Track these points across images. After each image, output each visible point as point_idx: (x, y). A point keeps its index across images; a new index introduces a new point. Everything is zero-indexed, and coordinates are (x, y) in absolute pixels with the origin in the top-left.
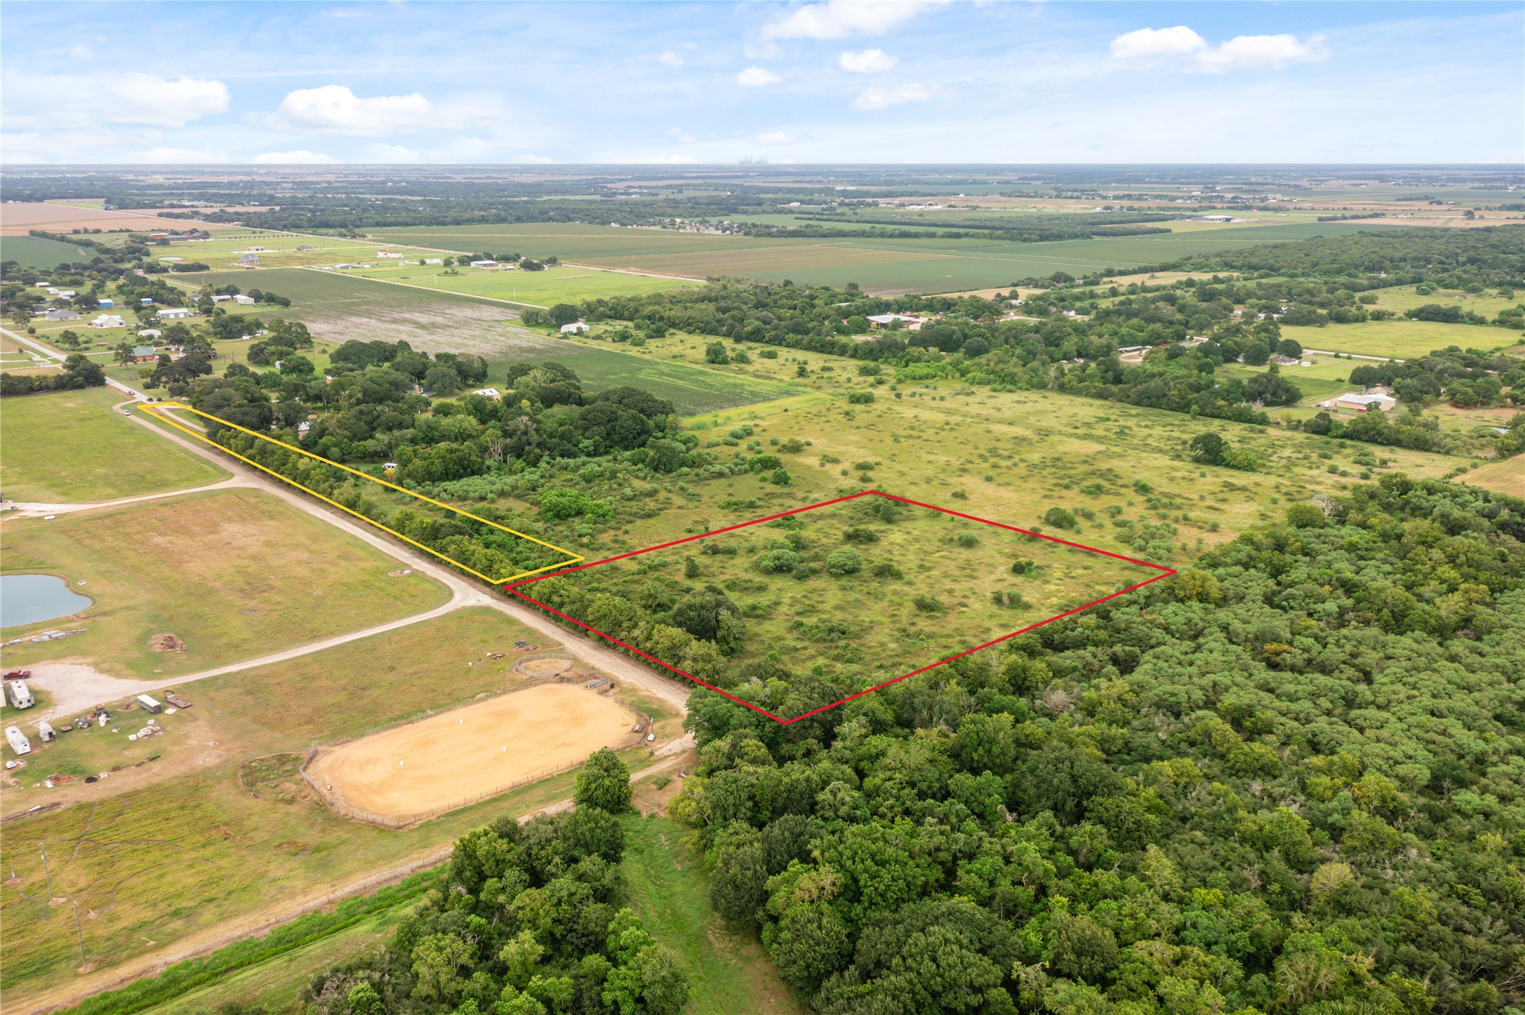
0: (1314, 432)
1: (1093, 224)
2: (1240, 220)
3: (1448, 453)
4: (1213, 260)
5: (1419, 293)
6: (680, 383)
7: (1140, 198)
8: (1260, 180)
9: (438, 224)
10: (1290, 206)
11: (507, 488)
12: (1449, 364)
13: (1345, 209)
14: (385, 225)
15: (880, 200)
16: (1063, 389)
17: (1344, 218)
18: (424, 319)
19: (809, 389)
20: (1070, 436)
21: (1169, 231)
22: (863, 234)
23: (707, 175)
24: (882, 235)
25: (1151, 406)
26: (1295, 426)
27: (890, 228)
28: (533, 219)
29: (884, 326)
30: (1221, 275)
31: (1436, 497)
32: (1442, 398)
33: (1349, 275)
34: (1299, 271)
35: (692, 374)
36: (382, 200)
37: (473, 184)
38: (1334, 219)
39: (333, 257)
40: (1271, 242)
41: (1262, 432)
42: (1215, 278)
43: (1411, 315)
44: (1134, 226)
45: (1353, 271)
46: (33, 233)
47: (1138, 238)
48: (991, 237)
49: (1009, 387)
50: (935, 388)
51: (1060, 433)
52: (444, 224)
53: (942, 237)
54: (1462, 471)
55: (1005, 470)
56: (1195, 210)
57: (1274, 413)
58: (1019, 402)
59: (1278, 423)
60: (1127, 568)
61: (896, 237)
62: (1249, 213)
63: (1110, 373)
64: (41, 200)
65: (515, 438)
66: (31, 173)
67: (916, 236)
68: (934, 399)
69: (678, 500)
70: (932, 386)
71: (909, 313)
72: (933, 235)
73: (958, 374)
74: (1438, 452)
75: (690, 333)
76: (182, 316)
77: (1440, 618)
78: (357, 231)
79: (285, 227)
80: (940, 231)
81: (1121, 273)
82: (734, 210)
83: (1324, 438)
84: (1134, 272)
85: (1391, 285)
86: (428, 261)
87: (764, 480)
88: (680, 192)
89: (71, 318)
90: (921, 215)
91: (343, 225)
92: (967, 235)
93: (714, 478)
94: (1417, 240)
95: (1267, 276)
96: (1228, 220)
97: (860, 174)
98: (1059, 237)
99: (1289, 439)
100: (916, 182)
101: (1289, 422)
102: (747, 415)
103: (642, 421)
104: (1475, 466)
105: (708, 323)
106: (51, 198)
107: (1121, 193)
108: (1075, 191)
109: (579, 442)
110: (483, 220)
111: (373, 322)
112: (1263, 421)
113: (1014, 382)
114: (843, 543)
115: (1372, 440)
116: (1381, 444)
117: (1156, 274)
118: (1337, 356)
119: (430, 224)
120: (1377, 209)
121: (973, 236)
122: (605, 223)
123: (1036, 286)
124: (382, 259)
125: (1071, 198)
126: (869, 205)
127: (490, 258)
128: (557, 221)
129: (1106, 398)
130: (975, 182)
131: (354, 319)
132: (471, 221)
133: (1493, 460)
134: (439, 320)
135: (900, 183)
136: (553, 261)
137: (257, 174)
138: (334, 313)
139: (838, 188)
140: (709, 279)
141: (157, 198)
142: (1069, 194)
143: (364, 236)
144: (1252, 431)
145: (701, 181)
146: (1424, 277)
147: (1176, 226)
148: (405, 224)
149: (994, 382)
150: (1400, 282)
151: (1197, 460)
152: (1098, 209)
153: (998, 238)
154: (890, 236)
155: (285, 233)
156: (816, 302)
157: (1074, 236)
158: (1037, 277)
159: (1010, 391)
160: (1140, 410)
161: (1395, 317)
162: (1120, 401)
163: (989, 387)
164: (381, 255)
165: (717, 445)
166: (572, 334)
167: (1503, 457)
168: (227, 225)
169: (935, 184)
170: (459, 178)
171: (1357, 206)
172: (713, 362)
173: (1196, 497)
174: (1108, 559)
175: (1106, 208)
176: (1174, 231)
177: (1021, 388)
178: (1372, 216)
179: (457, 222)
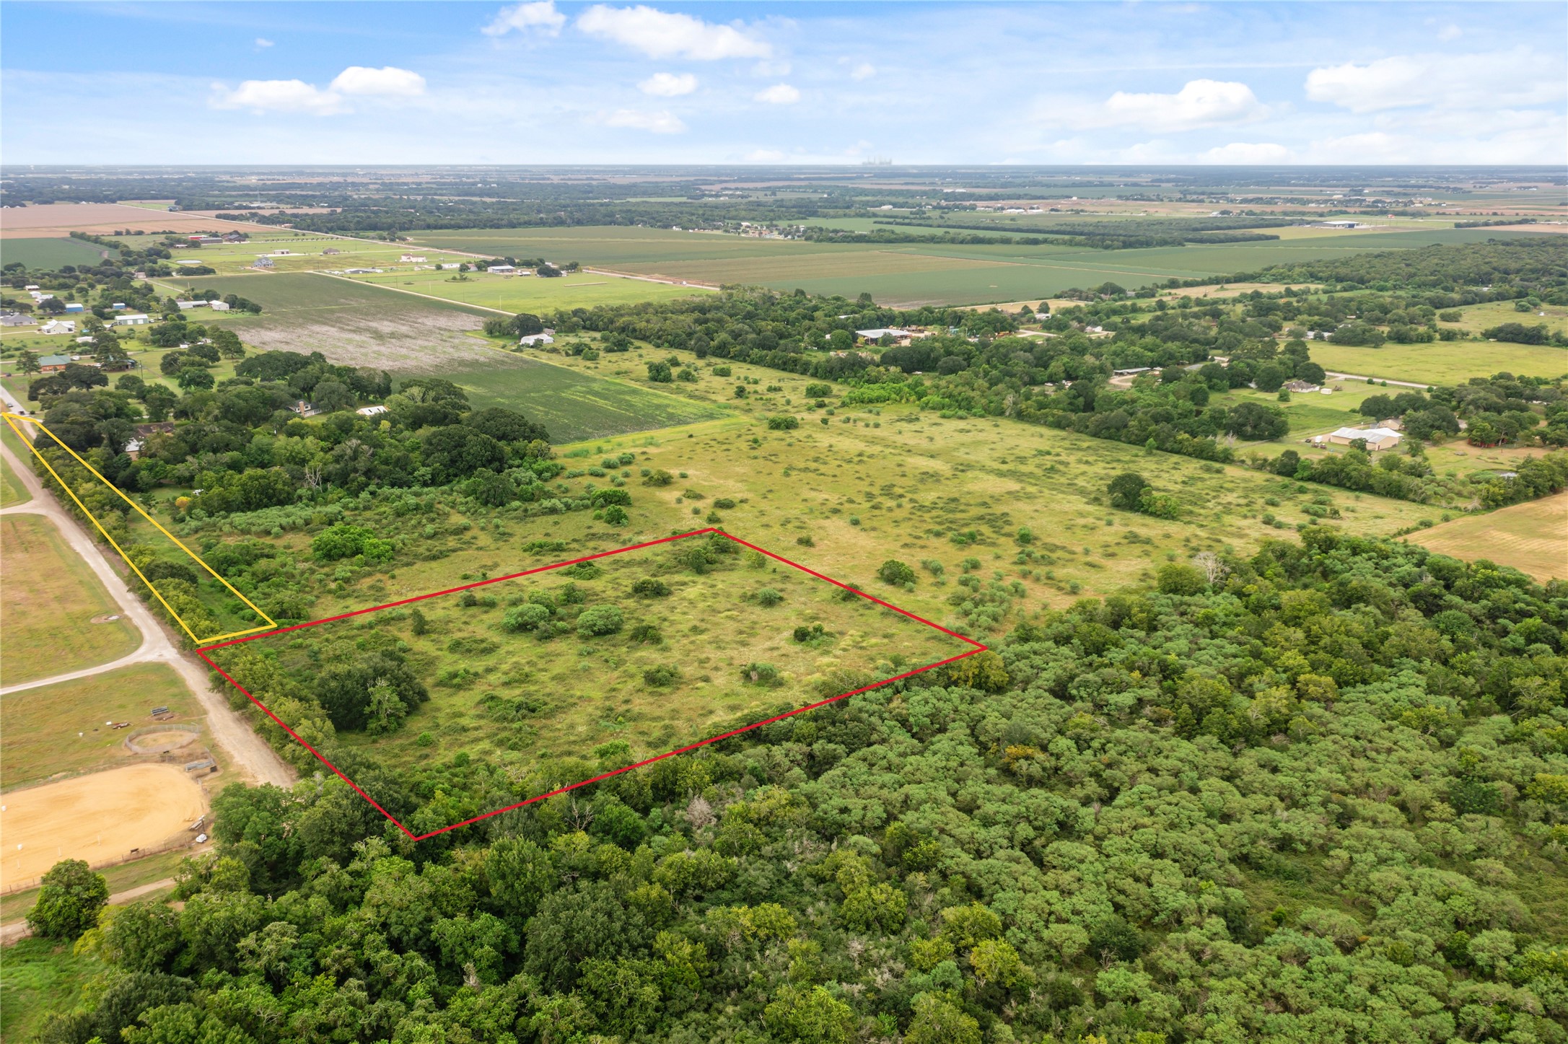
0: (1279, 473)
1: (1196, 230)
2: (1366, 225)
3: (1423, 502)
4: (1297, 270)
5: (1517, 310)
6: (601, 402)
7: (1271, 202)
8: (1421, 182)
9: (491, 227)
10: (1433, 210)
11: (300, 522)
12: (1482, 394)
13: (1495, 214)
14: (436, 227)
15: (979, 203)
16: (1020, 416)
17: (1487, 224)
18: (386, 327)
19: (737, 412)
20: (991, 471)
21: (1277, 237)
22: (932, 240)
23: (814, 177)
24: (953, 241)
25: (1110, 438)
26: (1261, 465)
27: (966, 232)
28: (593, 221)
29: (874, 341)
30: (1295, 288)
31: (1358, 558)
32: (1460, 434)
33: (1445, 289)
34: (1389, 284)
35: (623, 393)
36: (456, 202)
37: (567, 186)
38: (1475, 225)
39: (354, 261)
40: (1376, 251)
41: (1218, 471)
42: (1288, 291)
43: (1490, 335)
44: (1238, 232)
45: (1450, 283)
46: (73, 235)
47: (1236, 246)
48: (1070, 243)
49: (961, 413)
50: (878, 414)
51: (983, 468)
52: (498, 227)
53: (1018, 243)
54: (1427, 525)
55: (884, 512)
56: (1321, 215)
57: (1244, 449)
58: (961, 431)
59: (1243, 462)
60: (934, 638)
61: (967, 243)
62: (1383, 218)
63: (1081, 399)
64: (113, 201)
65: (342, 464)
66: (131, 173)
67: (990, 241)
68: (867, 426)
69: (484, 539)
70: (875, 410)
71: (914, 327)
72: (1007, 241)
73: (913, 398)
74: (1414, 501)
75: (658, 346)
76: (141, 322)
77: (1246, 719)
78: (399, 234)
79: (330, 230)
80: (1017, 236)
81: (1188, 284)
82: (814, 214)
83: (1287, 480)
84: (1203, 283)
85: (1490, 300)
86: (445, 266)
87: (598, 517)
88: (774, 194)
89: (26, 323)
90: (1013, 219)
91: (389, 227)
92: (1045, 241)
93: (544, 514)
94: (1551, 250)
95: (1352, 288)
96: (1351, 226)
97: (983, 176)
98: (1147, 244)
99: (1245, 480)
100: (1035, 184)
101: (1254, 460)
102: (643, 441)
103: (494, 447)
104: (1446, 519)
105: (677, 335)
106: (127, 199)
107: (1250, 196)
108: (1203, 193)
109: (414, 470)
110: (542, 223)
111: (332, 331)
112: (1227, 458)
113: (969, 409)
114: (629, 596)
115: (1340, 485)
116: (1349, 489)
117: (1226, 286)
118: (1370, 382)
119: (485, 227)
120: (1530, 213)
121: (1052, 242)
122: (667, 226)
123: (1080, 299)
124: (404, 263)
125: (1193, 201)
126: (965, 208)
127: (513, 263)
128: (619, 224)
129: (1063, 428)
130: (1102, 184)
131: (316, 328)
132: (528, 224)
133: (1474, 511)
134: (404, 329)
135: (1019, 185)
136: (573, 267)
137: (357, 175)
138: (301, 320)
139: (946, 190)
140: (723, 287)
141: (229, 200)
142: (1195, 197)
143: (404, 240)
144: (1208, 470)
145: (806, 183)
146: (1530, 291)
147: (1285, 233)
148: (459, 227)
149: (950, 406)
150: (1501, 297)
151: (1117, 505)
152: (1215, 214)
153: (1079, 244)
154: (962, 242)
155: (330, 235)
156: (817, 314)
157: (1164, 243)
158: (1084, 288)
159: (961, 418)
160: (1094, 442)
161: (1471, 337)
162: (1078, 431)
163: (939, 413)
164: (404, 259)
165: (581, 475)
166: (528, 346)
167: (1488, 508)
168: (278, 227)
169: (1055, 186)
170: (556, 180)
171: (1508, 211)
172: (655, 380)
173: (1079, 549)
174: (920, 626)
175: (1223, 213)
176: (1282, 238)
177: (975, 415)
178: (1520, 223)
179: (512, 225)
